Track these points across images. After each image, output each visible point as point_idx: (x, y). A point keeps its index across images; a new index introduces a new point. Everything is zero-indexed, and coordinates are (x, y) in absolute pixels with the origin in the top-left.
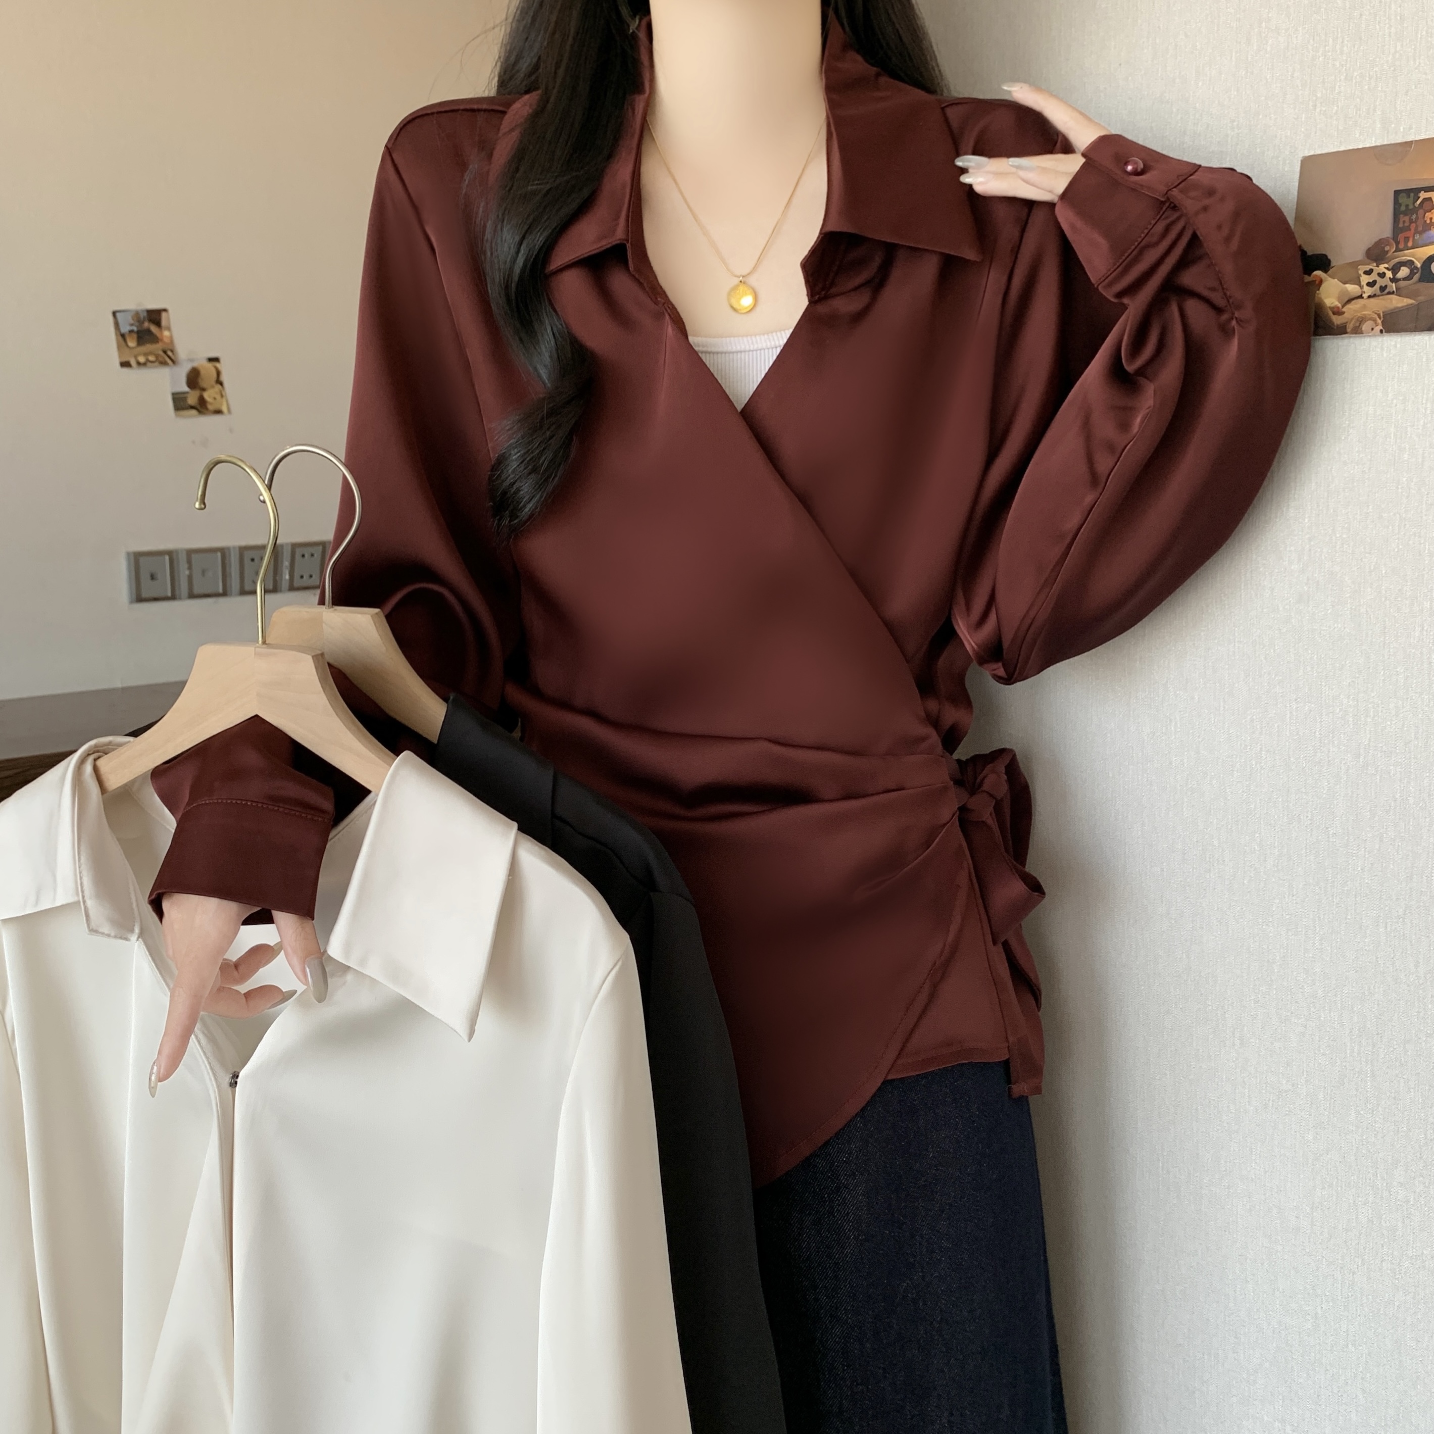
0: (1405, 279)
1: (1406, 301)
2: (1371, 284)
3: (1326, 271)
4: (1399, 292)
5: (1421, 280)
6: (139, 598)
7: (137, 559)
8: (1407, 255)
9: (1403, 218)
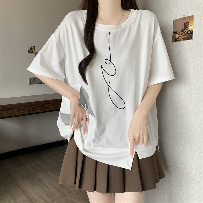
0: (186, 34)
1: (186, 36)
2: (182, 35)
3: (176, 34)
6: (31, 84)
7: (30, 79)
8: (185, 31)
9: (185, 26)
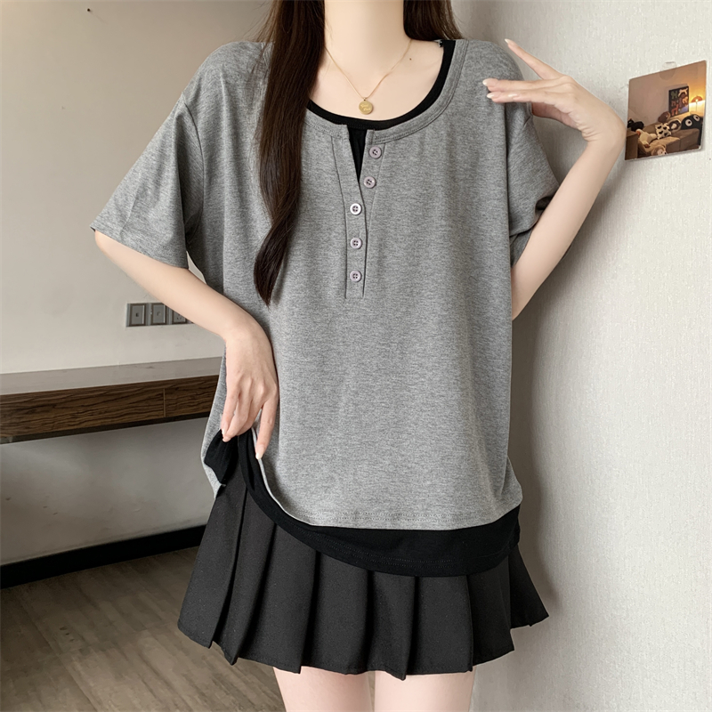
0: (676, 129)
1: (676, 139)
2: (660, 133)
3: (641, 129)
4: (672, 135)
5: (682, 129)
6: (130, 324)
7: (131, 307)
8: (675, 118)
9: (673, 102)
